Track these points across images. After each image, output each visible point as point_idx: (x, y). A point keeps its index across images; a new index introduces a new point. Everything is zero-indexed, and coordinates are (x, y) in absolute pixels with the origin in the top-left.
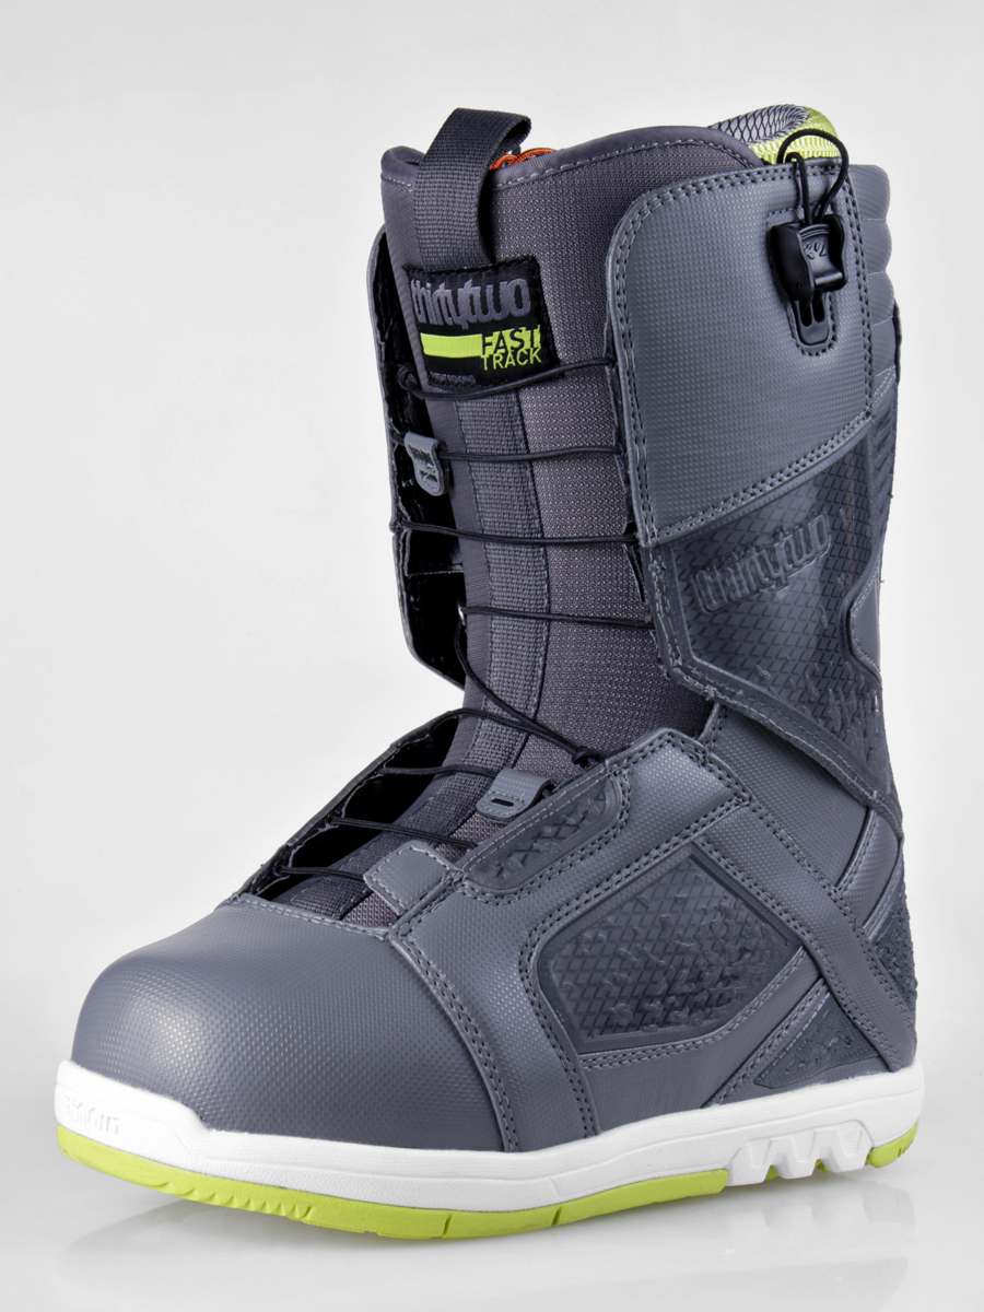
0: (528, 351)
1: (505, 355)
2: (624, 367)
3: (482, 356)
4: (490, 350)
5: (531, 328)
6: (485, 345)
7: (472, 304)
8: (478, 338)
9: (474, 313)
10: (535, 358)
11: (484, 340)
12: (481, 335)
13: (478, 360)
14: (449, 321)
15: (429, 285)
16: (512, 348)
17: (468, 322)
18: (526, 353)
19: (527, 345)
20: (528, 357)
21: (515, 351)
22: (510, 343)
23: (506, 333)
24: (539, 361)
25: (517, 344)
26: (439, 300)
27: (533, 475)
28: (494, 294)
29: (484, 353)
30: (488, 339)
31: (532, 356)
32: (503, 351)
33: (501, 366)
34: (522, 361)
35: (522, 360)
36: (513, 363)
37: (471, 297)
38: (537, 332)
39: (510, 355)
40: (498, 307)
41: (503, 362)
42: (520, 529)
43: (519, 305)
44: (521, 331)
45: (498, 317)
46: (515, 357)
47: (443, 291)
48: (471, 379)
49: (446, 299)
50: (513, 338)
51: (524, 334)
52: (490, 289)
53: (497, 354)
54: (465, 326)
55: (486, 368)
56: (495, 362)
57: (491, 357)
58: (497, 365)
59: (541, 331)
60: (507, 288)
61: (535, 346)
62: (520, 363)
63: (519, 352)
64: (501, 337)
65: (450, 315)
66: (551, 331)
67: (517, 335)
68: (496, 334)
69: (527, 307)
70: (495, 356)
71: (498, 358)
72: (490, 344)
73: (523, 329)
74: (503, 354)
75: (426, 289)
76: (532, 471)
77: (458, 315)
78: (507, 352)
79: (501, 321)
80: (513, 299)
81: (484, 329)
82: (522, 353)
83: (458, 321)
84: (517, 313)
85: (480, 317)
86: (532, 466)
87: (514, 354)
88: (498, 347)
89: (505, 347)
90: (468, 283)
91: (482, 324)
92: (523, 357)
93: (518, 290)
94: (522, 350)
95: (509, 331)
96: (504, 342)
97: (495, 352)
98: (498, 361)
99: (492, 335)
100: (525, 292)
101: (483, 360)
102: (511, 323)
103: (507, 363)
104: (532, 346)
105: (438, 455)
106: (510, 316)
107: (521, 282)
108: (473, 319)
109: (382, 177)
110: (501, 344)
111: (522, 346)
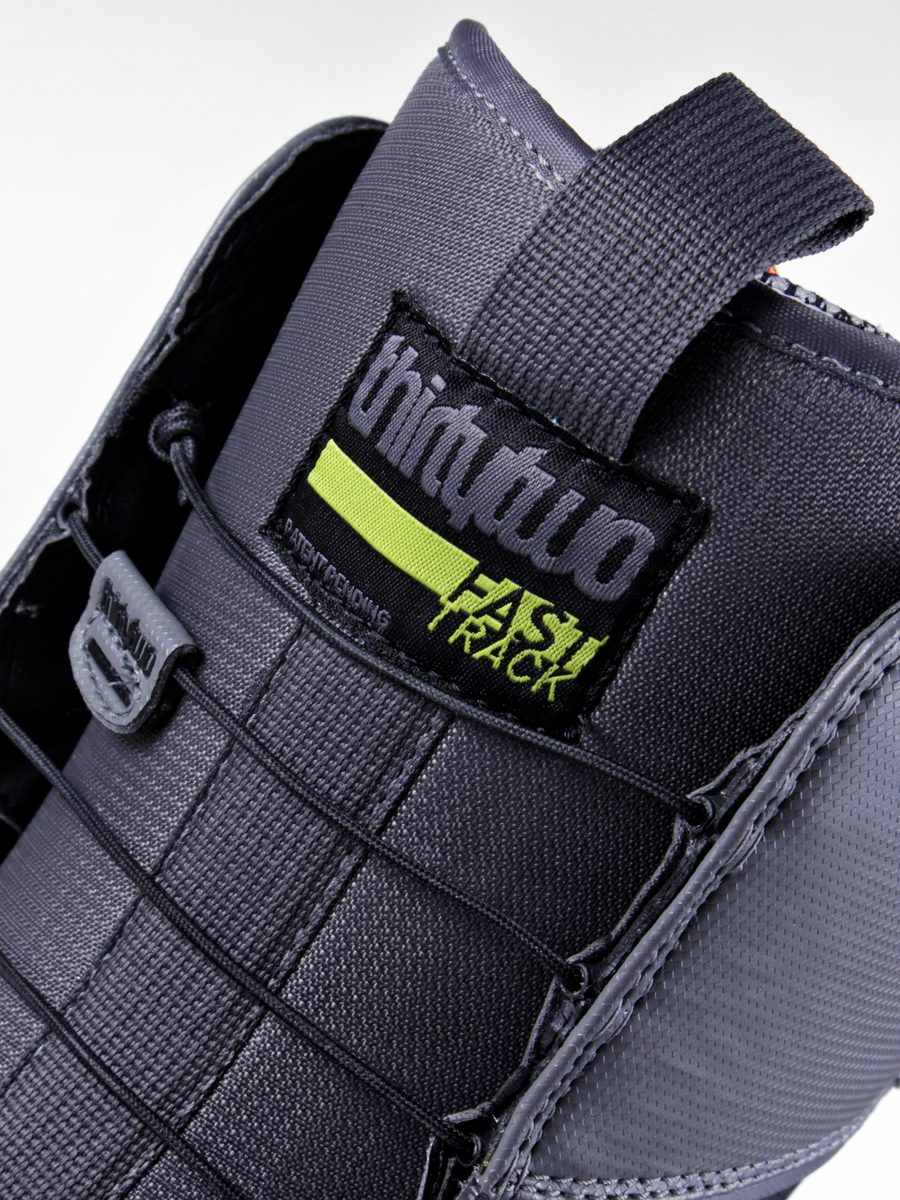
0: (547, 664)
1: (493, 636)
2: (724, 853)
3: (443, 599)
4: (469, 602)
5: (587, 629)
6: (468, 584)
7: (510, 497)
8: (467, 563)
9: (499, 514)
10: (546, 686)
11: (475, 574)
12: (476, 562)
13: (430, 600)
14: (430, 483)
15: (438, 382)
16: (519, 635)
17: (472, 518)
18: (538, 663)
19: (553, 653)
20: (535, 674)
21: (521, 642)
22: (522, 622)
23: (531, 601)
24: (551, 697)
25: (535, 635)
26: (441, 429)
27: (352, 875)
28: (572, 516)
29: (452, 598)
30: (483, 581)
31: (545, 678)
32: (497, 625)
33: (467, 648)
34: (517, 673)
35: (518, 670)
36: (497, 661)
37: (520, 484)
38: (593, 645)
39: (503, 643)
40: (559, 543)
41: (477, 645)
42: (245, 944)
43: (605, 572)
44: (563, 620)
45: (542, 560)
46: (509, 655)
47: (464, 421)
48: (382, 616)
49: (461, 441)
50: (537, 617)
51: (565, 631)
52: (572, 500)
53: (479, 621)
54: (458, 521)
55: (431, 626)
56: (461, 630)
57: (462, 615)
58: (462, 638)
59: (601, 651)
60: (608, 524)
61: (568, 666)
62: (510, 671)
63: (526, 652)
64: (514, 599)
65: (442, 475)
66: (619, 663)
67: (549, 619)
68: (509, 586)
69: (616, 588)
70: (471, 619)
71: (473, 628)
72: (481, 593)
73: (573, 620)
74: (489, 630)
75: (426, 384)
76: (357, 868)
77: (462, 492)
78: (502, 634)
79: (541, 573)
80: (602, 555)
81: (493, 558)
82: (530, 659)
83: (450, 497)
84: (587, 582)
85: (507, 530)
86: (364, 857)
87: (512, 650)
88: (490, 610)
89: (506, 622)
90: (535, 454)
91: (499, 547)
92: (526, 667)
93: (627, 544)
94: (537, 654)
95: (540, 601)
96: (512, 612)
97: (478, 614)
98: (469, 635)
99: (498, 580)
100: (635, 561)
101: (441, 607)
102: (560, 592)
103: (486, 652)
104: (562, 661)
105: (173, 671)
106: (570, 576)
107: (645, 536)
108: (486, 524)
109: (443, 51)
110: (503, 611)
111: (541, 646)
